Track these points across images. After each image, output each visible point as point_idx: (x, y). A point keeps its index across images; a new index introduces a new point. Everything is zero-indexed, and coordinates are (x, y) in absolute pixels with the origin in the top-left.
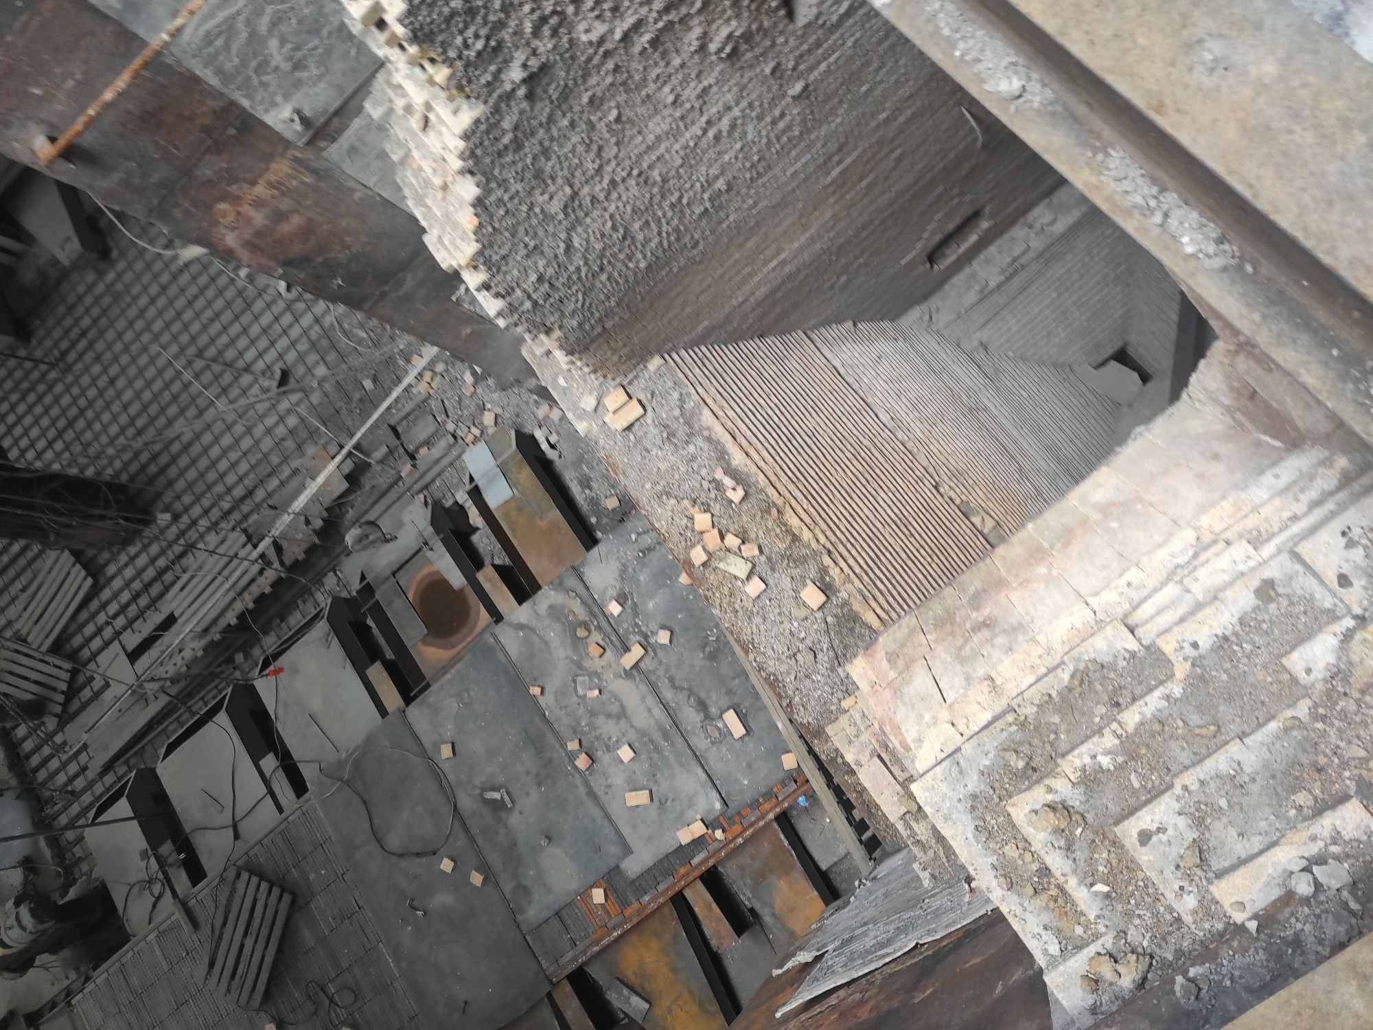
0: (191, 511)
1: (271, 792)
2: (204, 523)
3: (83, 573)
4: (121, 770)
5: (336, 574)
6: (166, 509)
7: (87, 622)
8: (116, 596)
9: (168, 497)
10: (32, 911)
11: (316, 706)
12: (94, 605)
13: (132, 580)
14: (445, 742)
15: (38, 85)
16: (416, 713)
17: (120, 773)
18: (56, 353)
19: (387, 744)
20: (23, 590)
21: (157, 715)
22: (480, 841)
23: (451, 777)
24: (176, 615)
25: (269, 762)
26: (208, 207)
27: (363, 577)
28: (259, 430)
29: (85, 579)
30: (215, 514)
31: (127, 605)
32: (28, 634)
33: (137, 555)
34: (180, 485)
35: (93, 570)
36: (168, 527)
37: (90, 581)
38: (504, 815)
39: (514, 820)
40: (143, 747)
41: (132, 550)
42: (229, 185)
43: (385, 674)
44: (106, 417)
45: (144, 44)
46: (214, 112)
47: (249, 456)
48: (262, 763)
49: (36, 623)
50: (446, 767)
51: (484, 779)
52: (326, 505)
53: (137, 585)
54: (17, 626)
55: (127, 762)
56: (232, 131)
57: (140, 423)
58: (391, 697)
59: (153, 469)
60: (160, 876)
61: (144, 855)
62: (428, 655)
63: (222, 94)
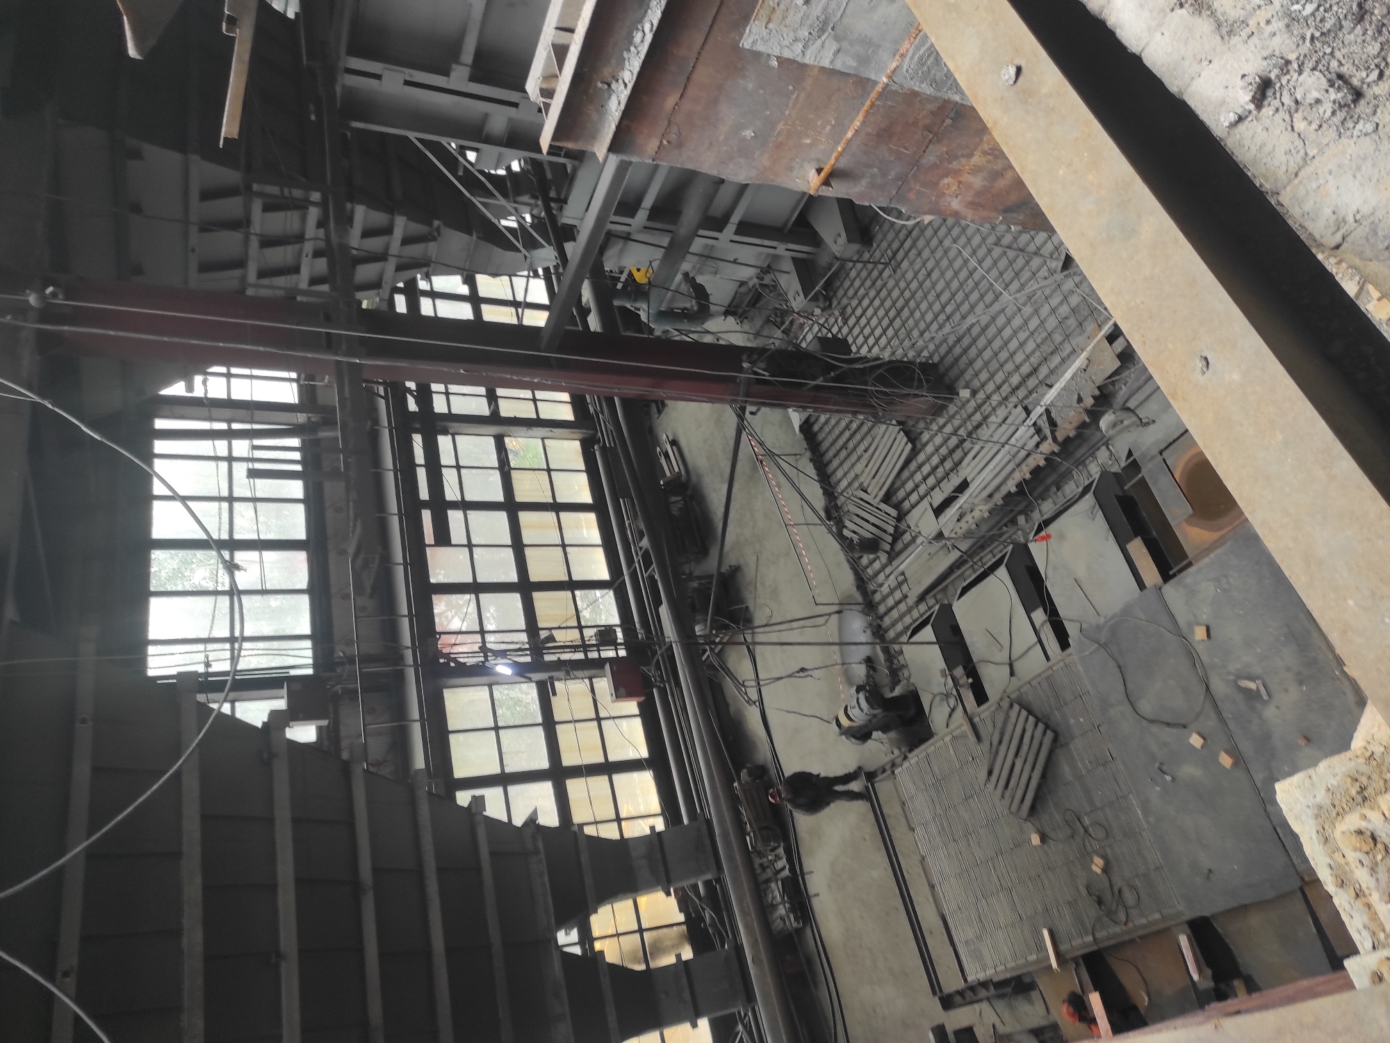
0: (986, 388)
1: (1040, 641)
2: (996, 398)
3: (905, 439)
4: (931, 601)
5: (1108, 448)
6: (967, 387)
7: (908, 479)
8: (928, 459)
9: (968, 375)
10: (867, 699)
11: (1081, 572)
12: (913, 466)
13: (941, 446)
14: (1199, 624)
15: (808, 136)
16: (1171, 591)
17: (930, 604)
18: (889, 252)
19: (1143, 616)
20: (865, 451)
21: (956, 561)
22: (1232, 725)
23: (1205, 659)
24: (969, 480)
25: (1039, 616)
26: (935, 185)
27: (1130, 454)
28: (1045, 311)
29: (906, 444)
30: (1006, 389)
31: (937, 467)
32: (868, 486)
33: (944, 425)
34: (978, 364)
35: (912, 437)
36: (968, 401)
37: (910, 446)
38: (1258, 706)
39: (1270, 713)
40: (946, 586)
41: (941, 421)
42: (950, 163)
43: (1145, 550)
44: (924, 306)
45: (875, 83)
46: (932, 113)
47: (1036, 334)
48: (1033, 615)
49: (874, 477)
50: (1200, 648)
51: (1238, 666)
52: (1098, 384)
53: (944, 451)
54: (862, 479)
55: (935, 596)
56: (948, 122)
57: (949, 309)
58: (1150, 573)
59: (958, 350)
60: (954, 692)
61: (943, 674)
62: (1191, 535)
63: (936, 98)
